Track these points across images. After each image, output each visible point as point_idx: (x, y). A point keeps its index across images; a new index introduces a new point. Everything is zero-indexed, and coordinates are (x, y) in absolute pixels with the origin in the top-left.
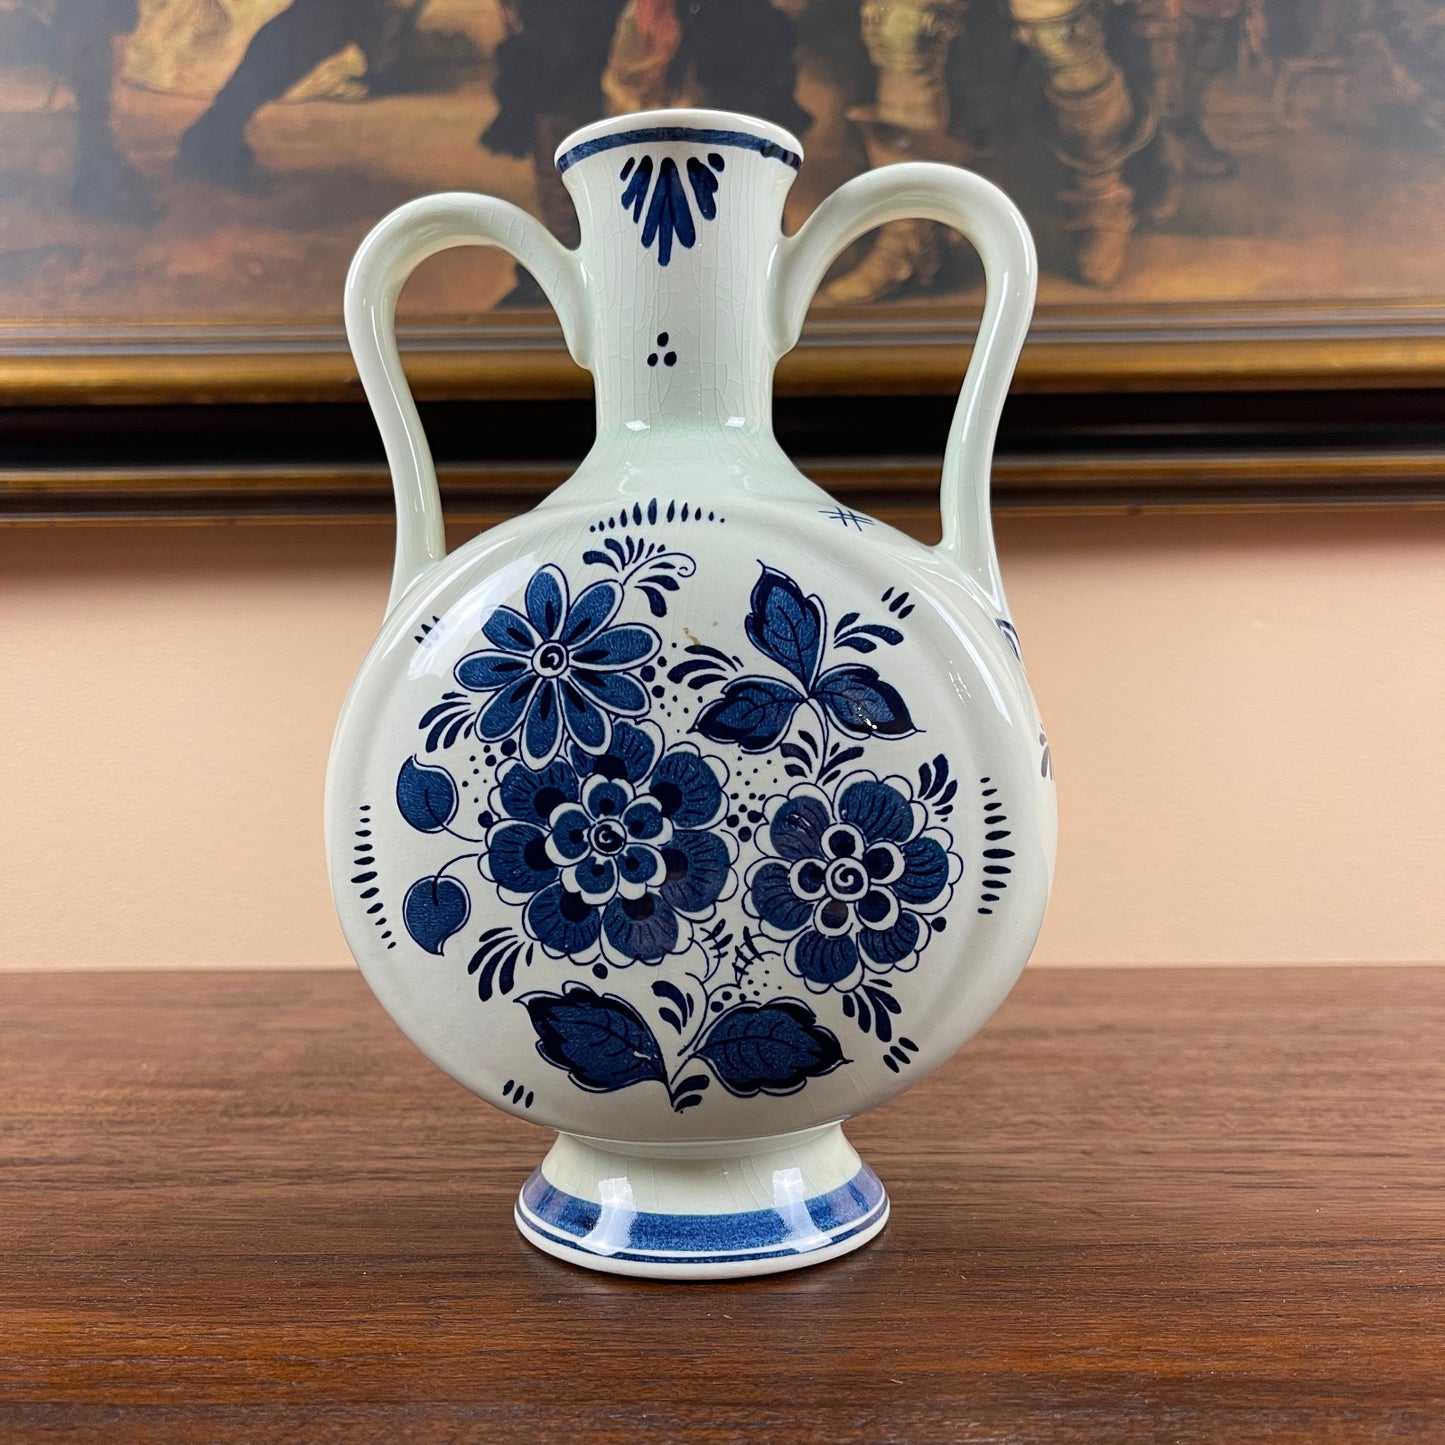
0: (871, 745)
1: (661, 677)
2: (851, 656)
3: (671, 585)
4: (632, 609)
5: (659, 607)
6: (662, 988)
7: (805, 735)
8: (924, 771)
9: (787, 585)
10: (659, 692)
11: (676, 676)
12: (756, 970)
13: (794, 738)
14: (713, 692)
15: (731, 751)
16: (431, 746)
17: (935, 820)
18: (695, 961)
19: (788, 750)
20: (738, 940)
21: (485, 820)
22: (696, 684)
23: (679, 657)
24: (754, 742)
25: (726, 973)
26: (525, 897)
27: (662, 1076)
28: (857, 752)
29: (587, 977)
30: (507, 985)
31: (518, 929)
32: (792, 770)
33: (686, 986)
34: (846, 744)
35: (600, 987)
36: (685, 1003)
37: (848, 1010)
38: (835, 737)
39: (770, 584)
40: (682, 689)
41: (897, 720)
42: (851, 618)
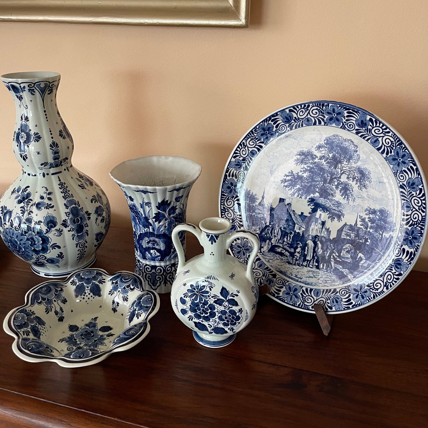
0: (233, 307)
1: (210, 297)
2: (232, 298)
3: (212, 288)
4: (208, 289)
5: (211, 290)
6: (208, 324)
7: (226, 305)
8: (239, 310)
9: (225, 289)
10: (210, 298)
11: (212, 297)
12: (219, 325)
13: (225, 305)
14: (216, 299)
15: (218, 305)
16: (184, 297)
17: (240, 314)
18: (213, 323)
19: (224, 306)
20: (218, 322)
21: (190, 306)
22: (214, 298)
23: (212, 295)
24: (220, 305)
25: (216, 324)
26: (194, 313)
27: (208, 331)
28: (232, 307)
29: (201, 322)
30: (192, 320)
31: (193, 316)
32: (225, 308)
33: (211, 325)
34: (231, 306)
35: (202, 323)
36: (211, 326)
37: (229, 329)
38: (229, 306)
39: (223, 289)
40: (213, 298)
41: (236, 304)
42: (232, 293)
